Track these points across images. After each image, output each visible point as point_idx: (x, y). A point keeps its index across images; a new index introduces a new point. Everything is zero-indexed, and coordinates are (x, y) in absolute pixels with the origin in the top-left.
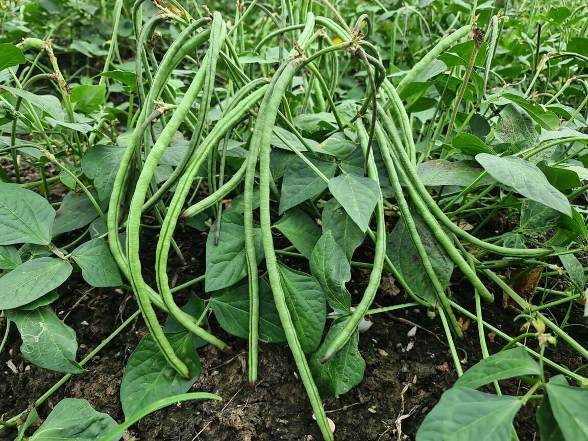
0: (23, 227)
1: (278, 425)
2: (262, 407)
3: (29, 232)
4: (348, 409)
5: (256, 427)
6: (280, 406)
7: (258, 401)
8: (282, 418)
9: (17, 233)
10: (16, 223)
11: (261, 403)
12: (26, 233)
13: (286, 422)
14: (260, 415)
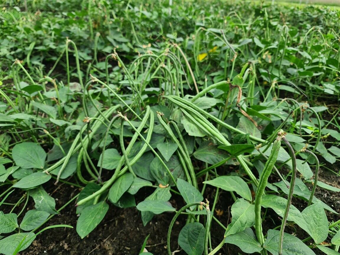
0: (34, 162)
1: (126, 249)
2: (121, 241)
3: (35, 163)
4: (156, 246)
5: (116, 249)
6: (129, 242)
7: (119, 239)
8: (128, 247)
9: (32, 164)
10: (31, 160)
11: (120, 240)
12: (35, 164)
13: (129, 249)
14: (119, 245)
